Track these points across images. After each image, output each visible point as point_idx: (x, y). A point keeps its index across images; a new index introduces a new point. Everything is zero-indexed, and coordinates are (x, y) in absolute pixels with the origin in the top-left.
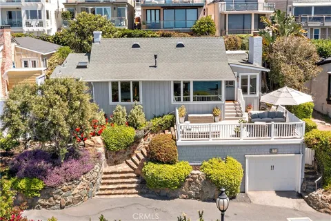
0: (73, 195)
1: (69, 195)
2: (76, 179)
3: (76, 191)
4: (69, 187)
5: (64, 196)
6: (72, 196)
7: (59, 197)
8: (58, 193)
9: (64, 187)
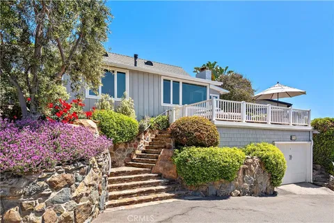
0: (77, 199)
1: (65, 200)
2: (82, 160)
3: (82, 189)
4: (69, 176)
5: (53, 202)
6: (73, 203)
7: (39, 206)
8: (39, 194)
9: (56, 177)
